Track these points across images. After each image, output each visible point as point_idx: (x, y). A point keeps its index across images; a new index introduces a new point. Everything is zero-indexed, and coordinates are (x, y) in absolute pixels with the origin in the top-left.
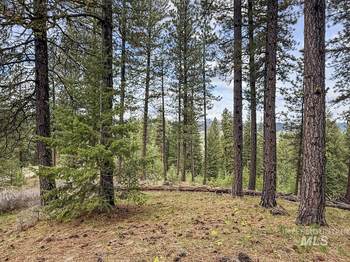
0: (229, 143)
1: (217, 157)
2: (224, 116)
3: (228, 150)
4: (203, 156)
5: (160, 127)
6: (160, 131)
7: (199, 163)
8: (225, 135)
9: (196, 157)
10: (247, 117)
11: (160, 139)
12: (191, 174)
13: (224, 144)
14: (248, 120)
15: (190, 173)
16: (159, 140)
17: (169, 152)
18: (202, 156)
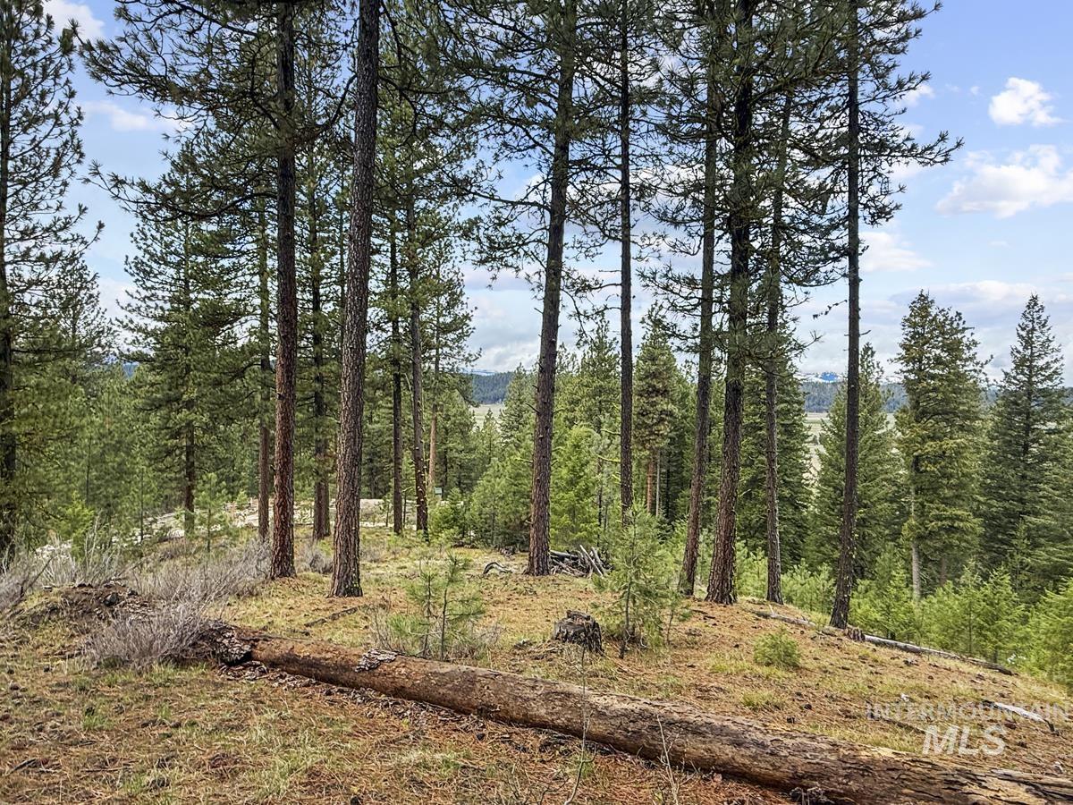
0: (933, 439)
1: (870, 497)
2: (914, 325)
3: (931, 468)
4: (814, 491)
5: (649, 380)
6: (648, 392)
7: (796, 517)
8: (916, 405)
9: (786, 493)
10: (1020, 336)
11: (649, 422)
12: (765, 561)
13: (912, 441)
14: (1026, 348)
15: (761, 553)
16: (647, 426)
17: (684, 474)
18: (811, 493)
